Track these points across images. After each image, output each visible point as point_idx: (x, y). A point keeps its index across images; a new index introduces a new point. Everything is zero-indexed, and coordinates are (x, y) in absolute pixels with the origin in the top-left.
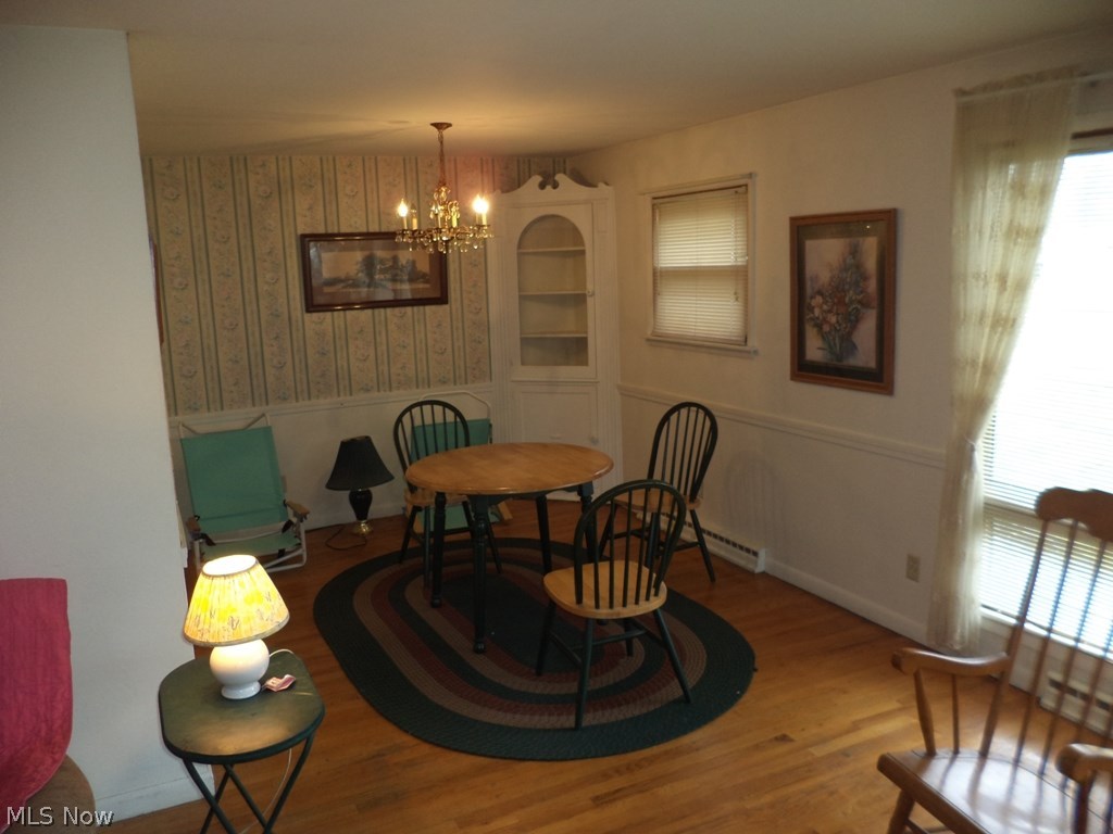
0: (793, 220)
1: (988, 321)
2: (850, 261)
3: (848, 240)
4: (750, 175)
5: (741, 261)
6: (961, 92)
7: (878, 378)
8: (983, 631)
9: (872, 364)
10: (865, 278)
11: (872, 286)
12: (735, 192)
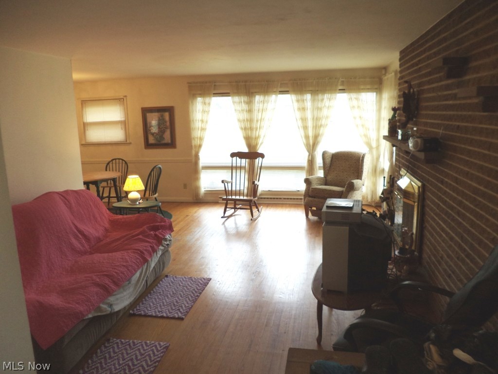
0: (142, 108)
1: (200, 129)
2: (161, 118)
3: (160, 113)
4: (126, 96)
5: (123, 119)
6: (189, 83)
7: (172, 145)
8: (205, 194)
9: (170, 142)
10: (166, 122)
11: (168, 124)
12: (120, 100)
